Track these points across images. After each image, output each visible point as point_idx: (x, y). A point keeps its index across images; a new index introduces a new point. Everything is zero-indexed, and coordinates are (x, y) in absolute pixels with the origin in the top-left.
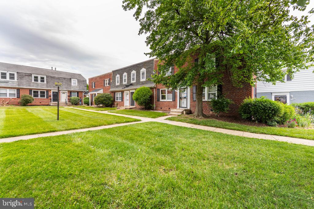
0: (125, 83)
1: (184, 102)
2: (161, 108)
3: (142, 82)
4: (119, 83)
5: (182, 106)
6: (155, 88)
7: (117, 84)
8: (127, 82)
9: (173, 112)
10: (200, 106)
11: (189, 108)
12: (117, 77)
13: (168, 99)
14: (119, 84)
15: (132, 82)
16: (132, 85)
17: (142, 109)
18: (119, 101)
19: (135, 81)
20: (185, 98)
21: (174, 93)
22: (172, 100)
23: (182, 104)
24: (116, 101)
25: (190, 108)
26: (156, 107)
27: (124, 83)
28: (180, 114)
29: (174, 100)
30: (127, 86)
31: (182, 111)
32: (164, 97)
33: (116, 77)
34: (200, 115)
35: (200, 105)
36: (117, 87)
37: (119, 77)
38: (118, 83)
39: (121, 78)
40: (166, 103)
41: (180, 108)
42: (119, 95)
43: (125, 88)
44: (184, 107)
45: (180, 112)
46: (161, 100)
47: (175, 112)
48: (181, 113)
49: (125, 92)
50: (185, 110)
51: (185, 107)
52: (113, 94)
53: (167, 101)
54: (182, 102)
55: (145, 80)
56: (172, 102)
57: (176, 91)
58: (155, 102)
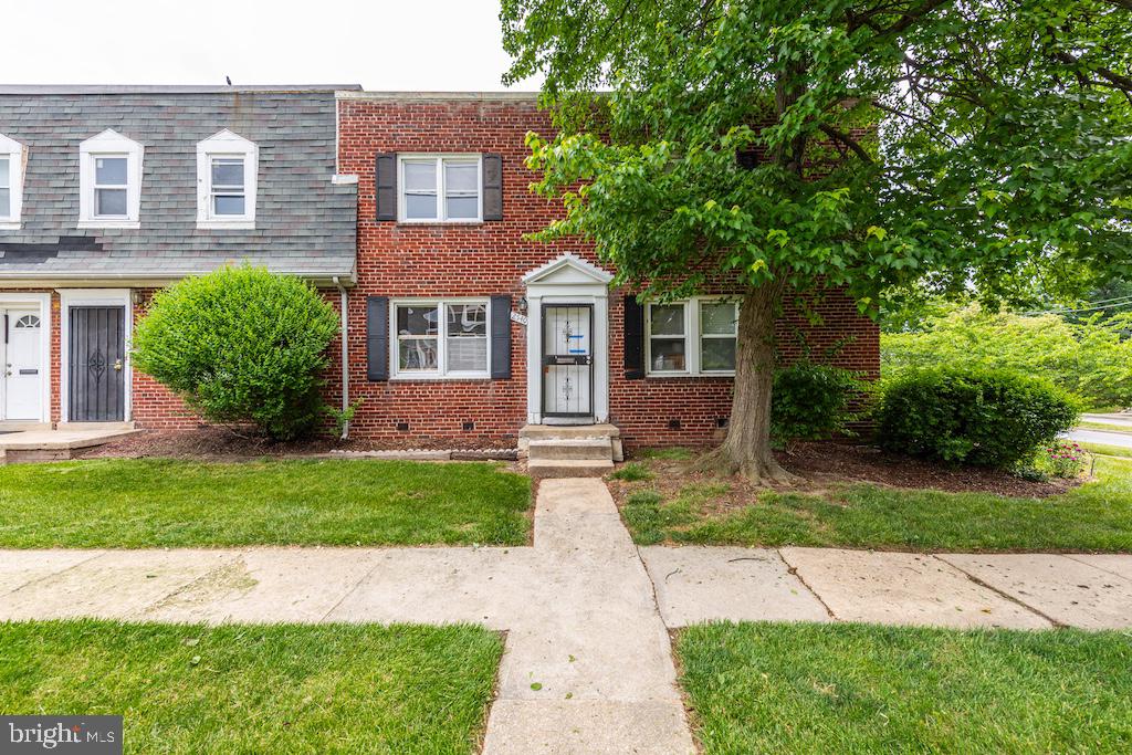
1: (573, 384)
2: (404, 427)
5: (561, 410)
6: (350, 289)
9: (548, 450)
11: (601, 415)
13: (454, 367)
15: (91, 221)
16: (86, 242)
19: (126, 221)
20: (579, 360)
21: (503, 331)
22: (486, 374)
23: (562, 394)
25: (609, 416)
26: (356, 422)
28: (605, 463)
29: (504, 371)
31: (606, 439)
41: (547, 420)
44: (574, 409)
45: (603, 449)
46: (397, 373)
47: (569, 449)
48: (609, 458)
51: (581, 414)
53: (449, 382)
54: (562, 385)
55: (253, 226)
56: (491, 385)
57: (516, 316)
58: (351, 389)
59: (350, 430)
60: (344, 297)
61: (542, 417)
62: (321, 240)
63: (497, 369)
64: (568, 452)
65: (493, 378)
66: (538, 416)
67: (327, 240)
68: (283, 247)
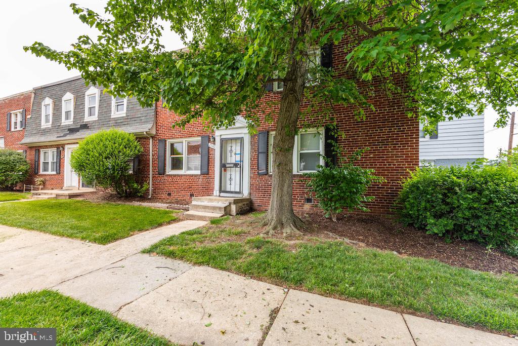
0: (66, 122)
1: (233, 177)
2: (169, 194)
3: (116, 119)
4: (51, 123)
5: (228, 190)
6: (152, 137)
7: (44, 125)
8: (72, 120)
9: (197, 207)
10: (285, 188)
11: (246, 194)
12: (46, 106)
13: (189, 169)
14: (49, 125)
15: (87, 119)
16: (85, 127)
17: (110, 198)
18: (50, 172)
19: (95, 118)
20: (236, 165)
21: (205, 152)
22: (198, 172)
23: (228, 182)
24: (41, 172)
25: (250, 194)
26: (154, 192)
27: (64, 122)
28: (217, 215)
29: (205, 170)
30: (72, 131)
31: (227, 204)
32: (177, 164)
33: (43, 104)
34: (284, 220)
35: (286, 185)
36: (45, 132)
37: (51, 105)
38: (47, 121)
39: (57, 108)
40: (183, 179)
41: (222, 194)
42: (49, 156)
43: (65, 135)
44: (233, 190)
45: (220, 208)
46: (169, 171)
47: (205, 207)
48: (223, 213)
49: (66, 147)
50: (236, 202)
51: (236, 193)
52: (33, 152)
53: (186, 175)
54: (228, 177)
55: (125, 115)
56: (201, 177)
57: (210, 145)
58: (153, 178)
59: (152, 194)
60: (151, 140)
61: (220, 192)
62: (144, 118)
63: (203, 170)
64: (205, 208)
65: (202, 174)
66: (218, 192)
67: (146, 117)
68: (133, 122)
